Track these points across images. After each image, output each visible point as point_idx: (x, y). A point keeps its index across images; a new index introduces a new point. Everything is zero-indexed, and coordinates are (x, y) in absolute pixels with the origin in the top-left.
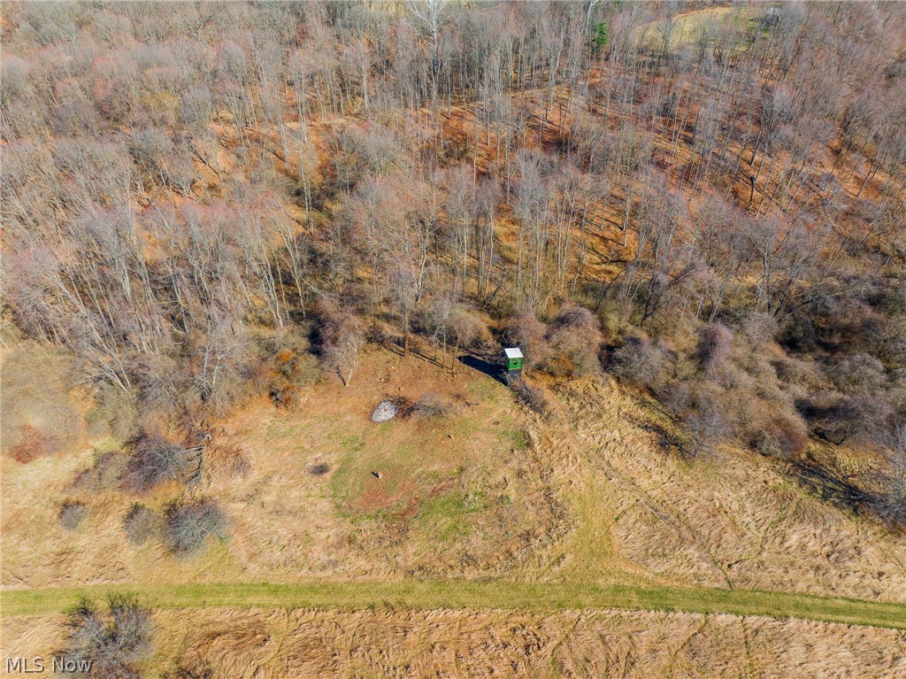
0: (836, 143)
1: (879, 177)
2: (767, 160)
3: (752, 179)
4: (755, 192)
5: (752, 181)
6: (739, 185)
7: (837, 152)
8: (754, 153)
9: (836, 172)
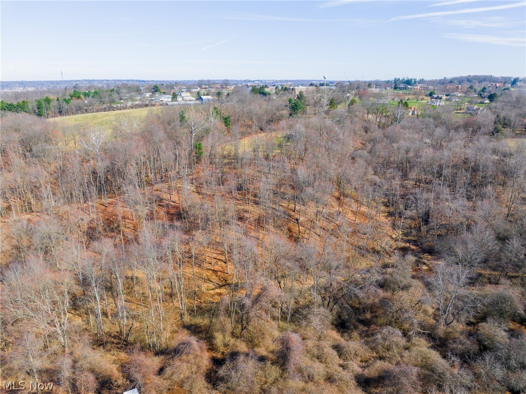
0: (337, 194)
1: (363, 209)
2: (303, 208)
3: (297, 220)
4: (301, 227)
5: (297, 221)
6: (291, 224)
7: (338, 199)
8: (295, 205)
9: (341, 210)
